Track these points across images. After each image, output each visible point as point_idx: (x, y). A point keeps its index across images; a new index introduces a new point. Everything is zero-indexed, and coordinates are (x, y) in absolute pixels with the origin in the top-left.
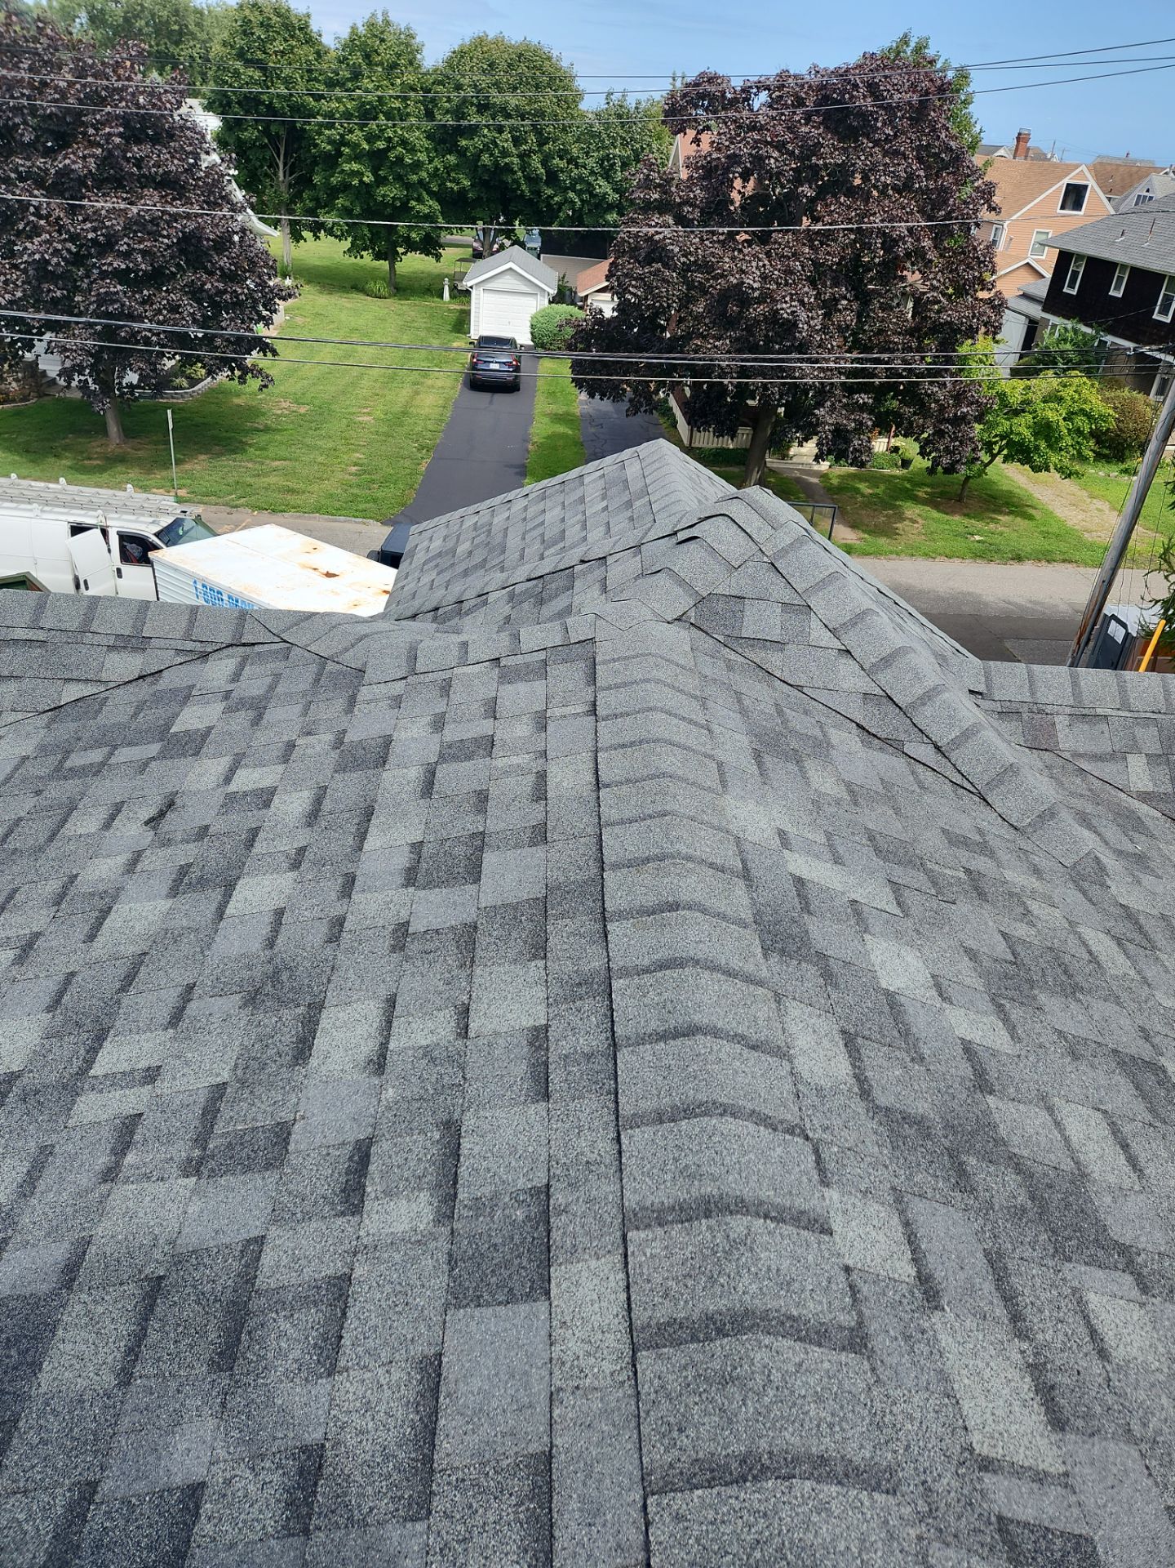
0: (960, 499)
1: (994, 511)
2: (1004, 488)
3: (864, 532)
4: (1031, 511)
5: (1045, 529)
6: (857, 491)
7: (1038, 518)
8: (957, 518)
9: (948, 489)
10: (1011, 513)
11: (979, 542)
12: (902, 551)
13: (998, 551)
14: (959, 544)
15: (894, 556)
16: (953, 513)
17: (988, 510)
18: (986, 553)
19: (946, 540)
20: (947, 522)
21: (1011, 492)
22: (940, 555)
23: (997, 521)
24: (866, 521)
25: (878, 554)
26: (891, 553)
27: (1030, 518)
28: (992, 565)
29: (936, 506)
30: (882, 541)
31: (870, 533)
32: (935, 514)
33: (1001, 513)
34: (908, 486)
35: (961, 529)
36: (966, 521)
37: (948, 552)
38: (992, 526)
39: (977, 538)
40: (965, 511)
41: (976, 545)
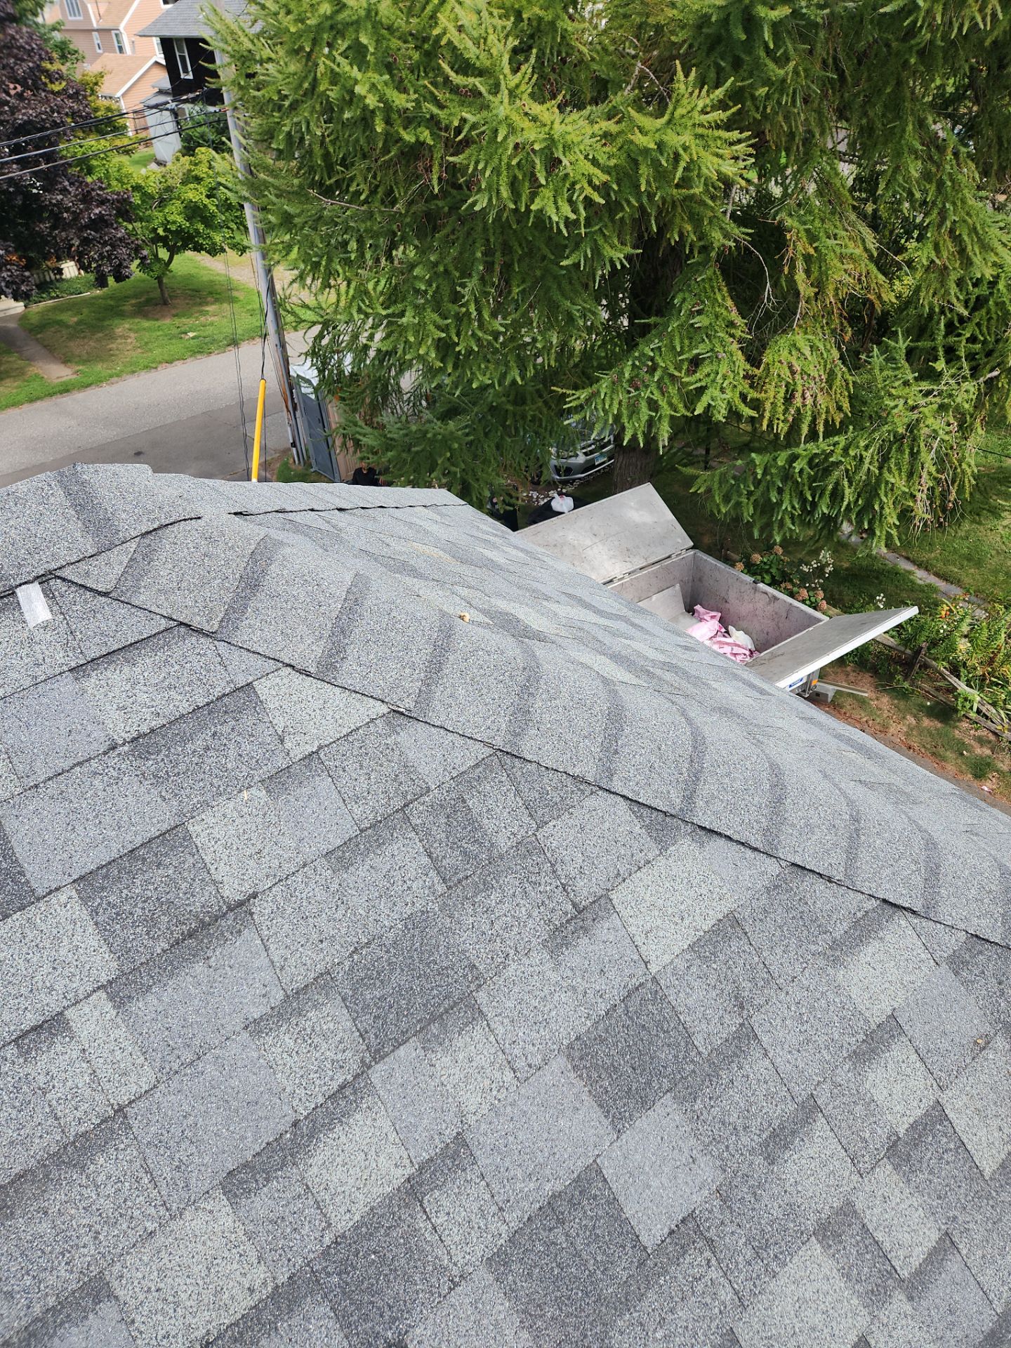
0: (165, 303)
1: (201, 304)
2: (205, 279)
3: (77, 363)
4: (235, 294)
5: (249, 307)
6: (61, 324)
7: (242, 298)
8: (168, 321)
9: (152, 295)
10: (217, 300)
11: (193, 338)
12: (122, 371)
13: (214, 341)
14: (176, 347)
15: (116, 379)
16: (163, 317)
17: (195, 304)
18: (203, 348)
19: (162, 346)
20: (159, 329)
21: (212, 281)
22: (160, 362)
23: (205, 313)
24: (77, 352)
25: (98, 382)
26: (111, 376)
27: (232, 300)
28: (213, 358)
29: (146, 316)
30: (99, 367)
31: (85, 362)
32: (146, 324)
33: (207, 304)
34: (112, 303)
35: (175, 331)
36: (177, 321)
37: (166, 357)
38: (202, 319)
39: (191, 335)
40: (174, 312)
41: (192, 342)
